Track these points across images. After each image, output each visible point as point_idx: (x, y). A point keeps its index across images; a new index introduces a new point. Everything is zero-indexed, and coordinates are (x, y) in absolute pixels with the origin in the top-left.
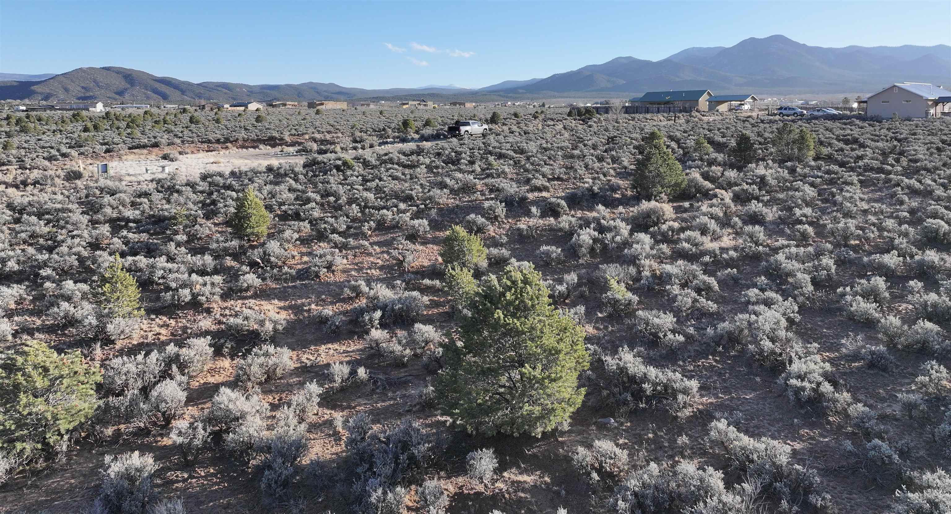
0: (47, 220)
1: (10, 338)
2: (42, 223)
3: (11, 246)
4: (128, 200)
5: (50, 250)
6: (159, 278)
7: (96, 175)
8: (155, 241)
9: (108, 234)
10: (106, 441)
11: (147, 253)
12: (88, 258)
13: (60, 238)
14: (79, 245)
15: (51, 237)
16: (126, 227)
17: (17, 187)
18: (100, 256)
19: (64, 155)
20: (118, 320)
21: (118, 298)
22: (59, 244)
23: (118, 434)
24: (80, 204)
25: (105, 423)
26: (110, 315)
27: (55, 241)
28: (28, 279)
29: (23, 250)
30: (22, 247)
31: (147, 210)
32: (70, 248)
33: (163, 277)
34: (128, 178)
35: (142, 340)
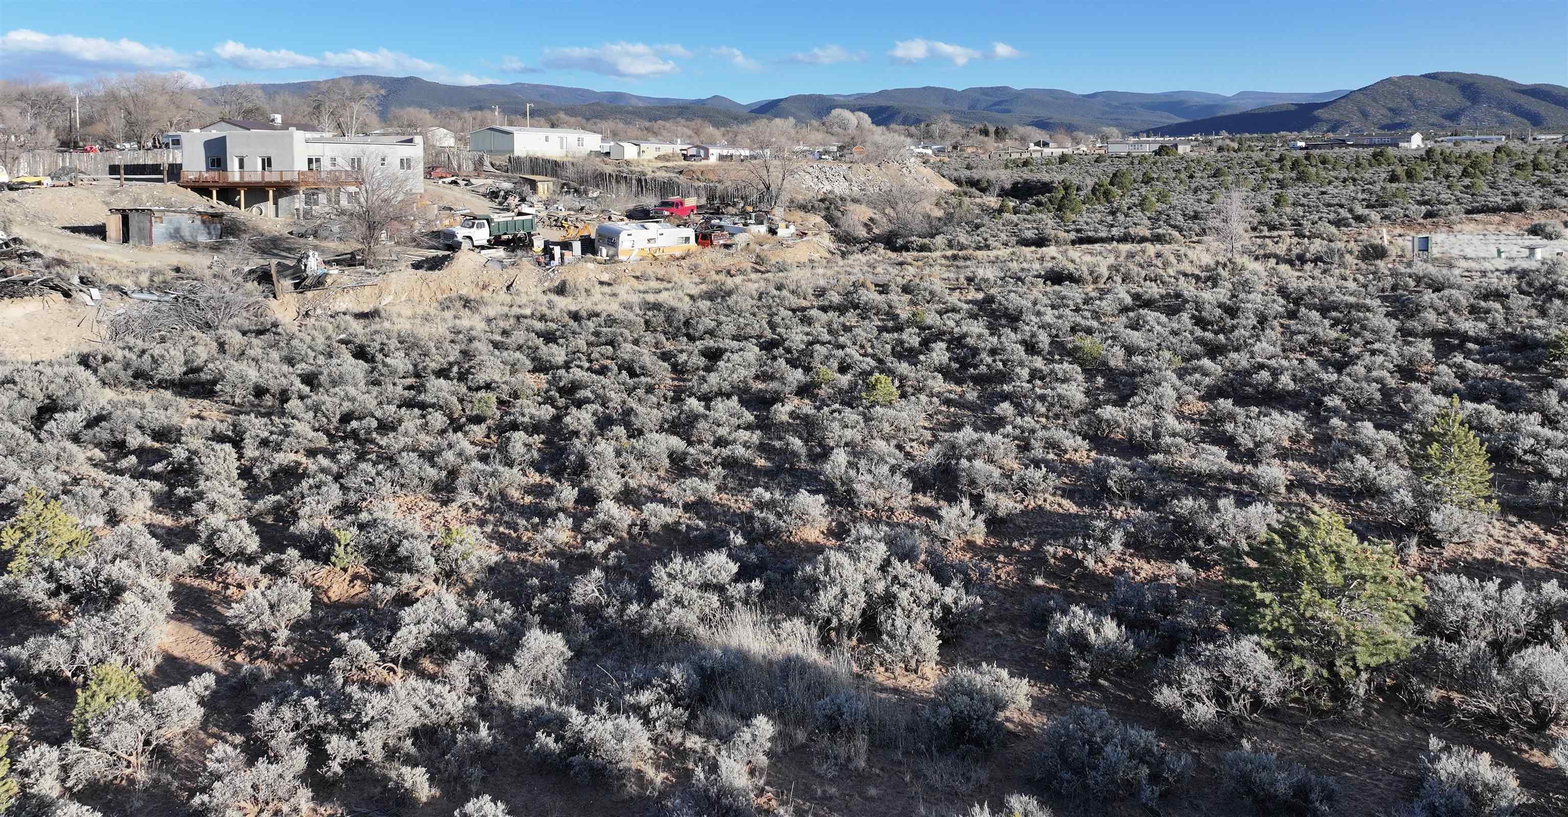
0: (1333, 319)
1: (1283, 490)
2: (1327, 322)
3: (1284, 351)
4: (1464, 302)
5: (1340, 367)
6: (1525, 452)
7: (1409, 255)
8: (1517, 382)
9: (1430, 356)
10: (1427, 710)
11: (1500, 400)
12: (1397, 391)
13: (1354, 350)
14: (1382, 367)
15: (1340, 347)
16: (1461, 347)
17: (1291, 263)
18: (1417, 392)
19: (1359, 219)
20: (1448, 509)
21: (1452, 472)
22: (1353, 360)
23: (1447, 706)
24: (1384, 299)
25: (1429, 680)
26: (1436, 496)
27: (1345, 355)
28: (1307, 407)
29: (1301, 361)
30: (1298, 355)
31: (1501, 323)
32: (1369, 370)
33: (1533, 452)
34: (1463, 264)
35: (1490, 555)
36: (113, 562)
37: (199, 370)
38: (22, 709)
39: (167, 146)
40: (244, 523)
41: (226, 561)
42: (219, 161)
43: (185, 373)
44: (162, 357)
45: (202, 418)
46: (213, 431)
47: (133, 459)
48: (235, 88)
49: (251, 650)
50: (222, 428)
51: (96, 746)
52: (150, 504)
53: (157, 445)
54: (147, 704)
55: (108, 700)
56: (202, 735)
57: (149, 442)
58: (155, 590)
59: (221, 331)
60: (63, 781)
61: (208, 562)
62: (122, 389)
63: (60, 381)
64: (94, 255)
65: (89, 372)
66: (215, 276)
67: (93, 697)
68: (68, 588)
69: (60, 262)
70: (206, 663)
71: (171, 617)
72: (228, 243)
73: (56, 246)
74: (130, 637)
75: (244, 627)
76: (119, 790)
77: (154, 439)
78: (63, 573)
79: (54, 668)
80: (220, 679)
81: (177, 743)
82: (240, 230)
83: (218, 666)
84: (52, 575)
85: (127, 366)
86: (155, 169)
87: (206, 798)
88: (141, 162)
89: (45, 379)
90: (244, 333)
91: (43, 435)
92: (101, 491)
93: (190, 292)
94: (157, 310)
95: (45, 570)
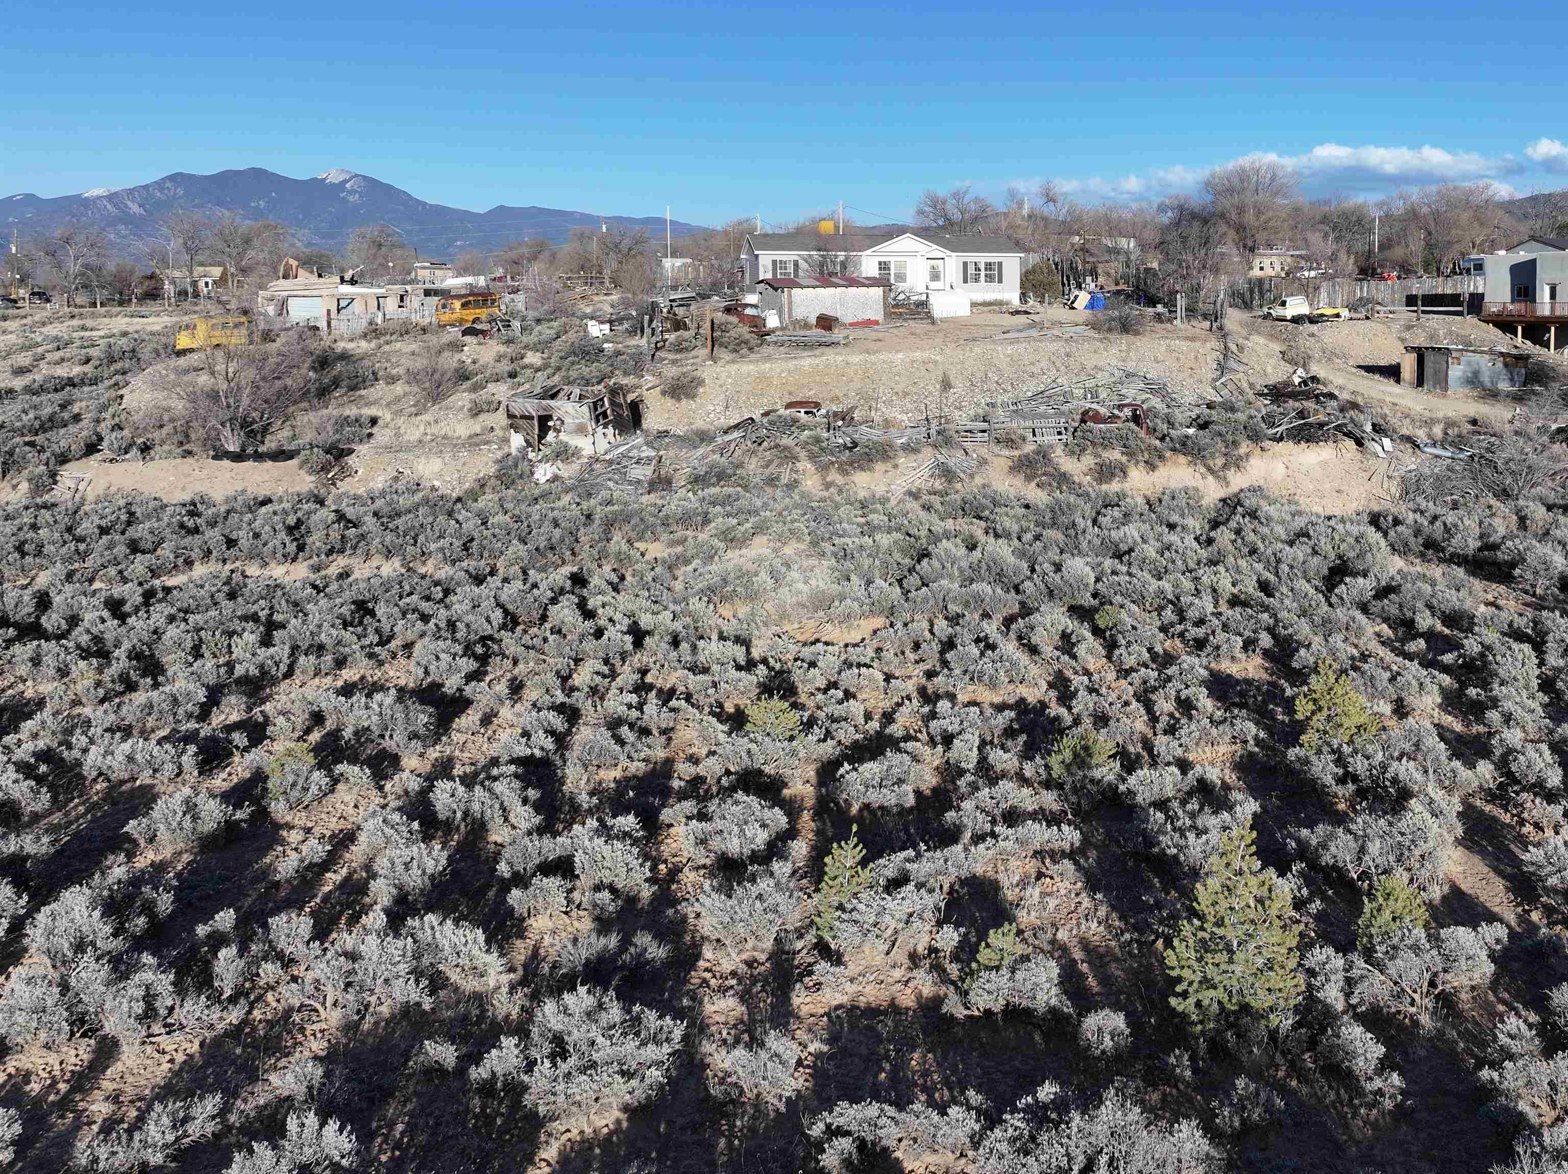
36: (1400, 759)
37: (1495, 547)
38: (1310, 900)
39: (1468, 271)
40: (1544, 747)
41: (1522, 790)
42: (1526, 288)
43: (1480, 549)
44: (1456, 526)
45: (1498, 607)
46: (1510, 625)
47: (1421, 643)
48: (1548, 198)
49: (1549, 911)
50: (1520, 622)
51: (1380, 967)
52: (1439, 700)
53: (1447, 631)
54: (1435, 939)
55: (1394, 919)
56: (1491, 997)
57: (1439, 627)
58: (1443, 805)
59: (1521, 502)
60: (1348, 995)
61: (1501, 786)
62: (1412, 558)
63: (1351, 540)
64: (1388, 399)
65: (1379, 535)
66: (1517, 433)
67: (1379, 910)
68: (1355, 778)
69: (1354, 406)
70: (1496, 909)
71: (1458, 842)
72: (1534, 393)
73: (1351, 387)
74: (1417, 853)
75: (1542, 880)
76: (1401, 1027)
77: (1444, 623)
78: (1350, 760)
79: (1341, 864)
80: (1512, 934)
81: (1464, 996)
82: (1547, 376)
83: (1511, 918)
84: (1340, 761)
85: (1417, 532)
86: (1454, 299)
87: (1495, 1076)
88: (1440, 291)
89: (1337, 538)
90: (1549, 508)
91: (1334, 599)
92: (1388, 675)
93: (1488, 450)
94: (1450, 469)
95: (1333, 752)
